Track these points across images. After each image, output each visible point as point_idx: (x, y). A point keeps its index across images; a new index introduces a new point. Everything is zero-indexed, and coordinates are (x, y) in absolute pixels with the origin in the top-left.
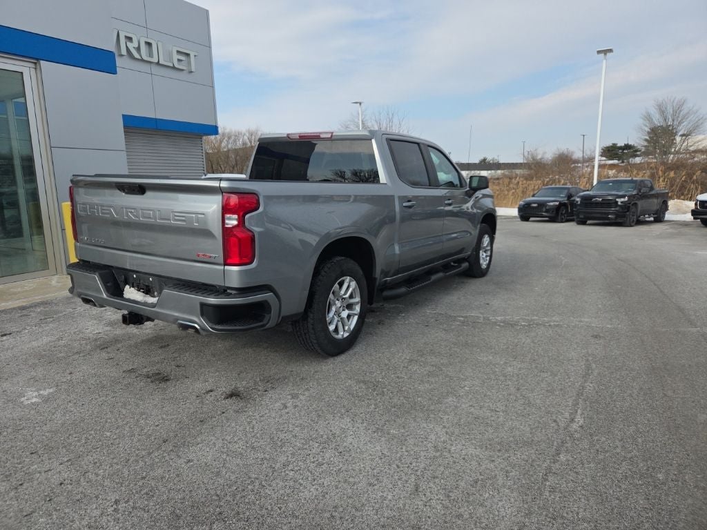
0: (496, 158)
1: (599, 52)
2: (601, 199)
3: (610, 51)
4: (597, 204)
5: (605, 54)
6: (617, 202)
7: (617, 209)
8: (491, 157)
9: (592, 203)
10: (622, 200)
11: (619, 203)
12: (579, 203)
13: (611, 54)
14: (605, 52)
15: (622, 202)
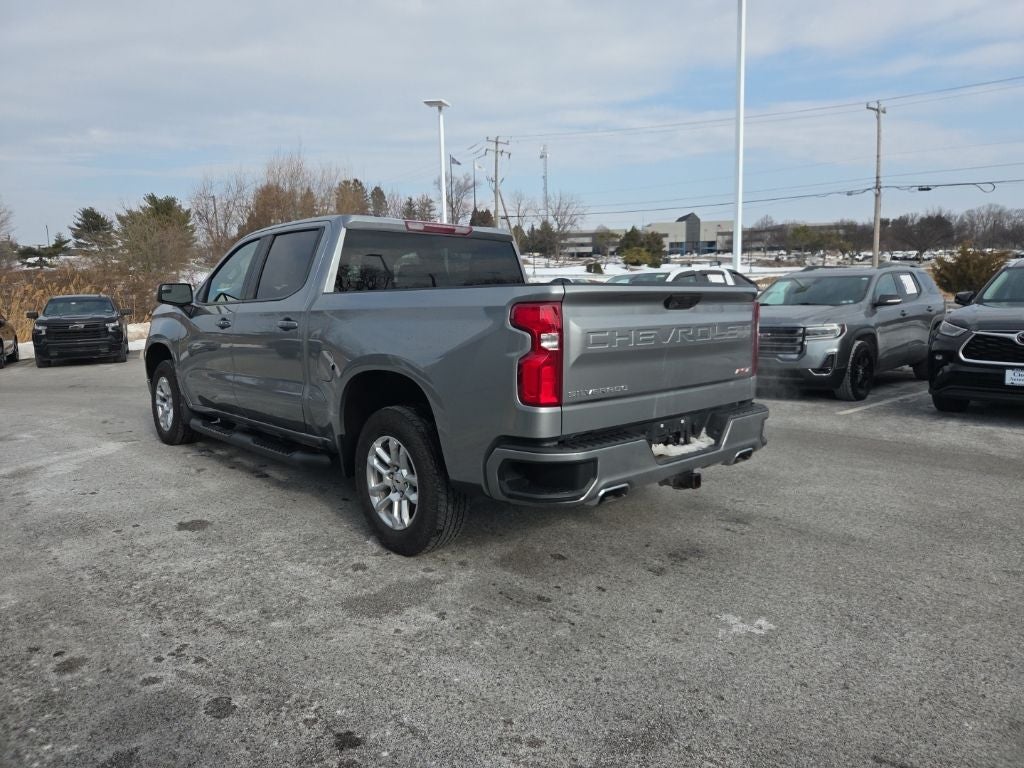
2: (82, 326)
4: (77, 333)
6: (107, 329)
7: (109, 338)
9: (70, 332)
10: (113, 325)
11: (110, 330)
12: (44, 333)
15: (113, 328)
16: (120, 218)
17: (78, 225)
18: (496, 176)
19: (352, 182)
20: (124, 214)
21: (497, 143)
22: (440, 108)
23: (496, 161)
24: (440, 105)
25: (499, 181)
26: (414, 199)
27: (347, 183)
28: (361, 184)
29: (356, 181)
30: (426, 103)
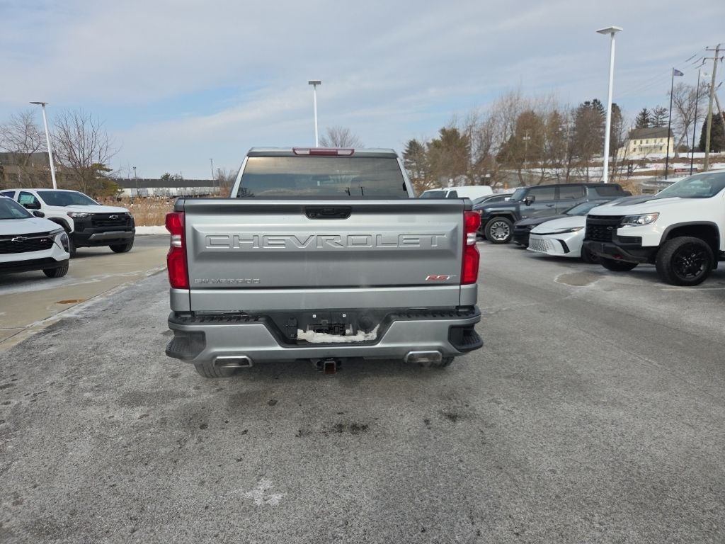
0: (179, 174)
1: (310, 83)
3: (319, 83)
5: (315, 85)
8: (172, 173)
13: (320, 85)
14: (315, 83)
16: (428, 144)
17: (407, 151)
18: (713, 82)
19: (592, 101)
20: (431, 142)
21: (717, 51)
22: (613, 34)
23: (715, 67)
24: (612, 32)
25: (716, 85)
26: (649, 110)
27: (587, 103)
28: (599, 103)
29: (595, 101)
30: (598, 32)
